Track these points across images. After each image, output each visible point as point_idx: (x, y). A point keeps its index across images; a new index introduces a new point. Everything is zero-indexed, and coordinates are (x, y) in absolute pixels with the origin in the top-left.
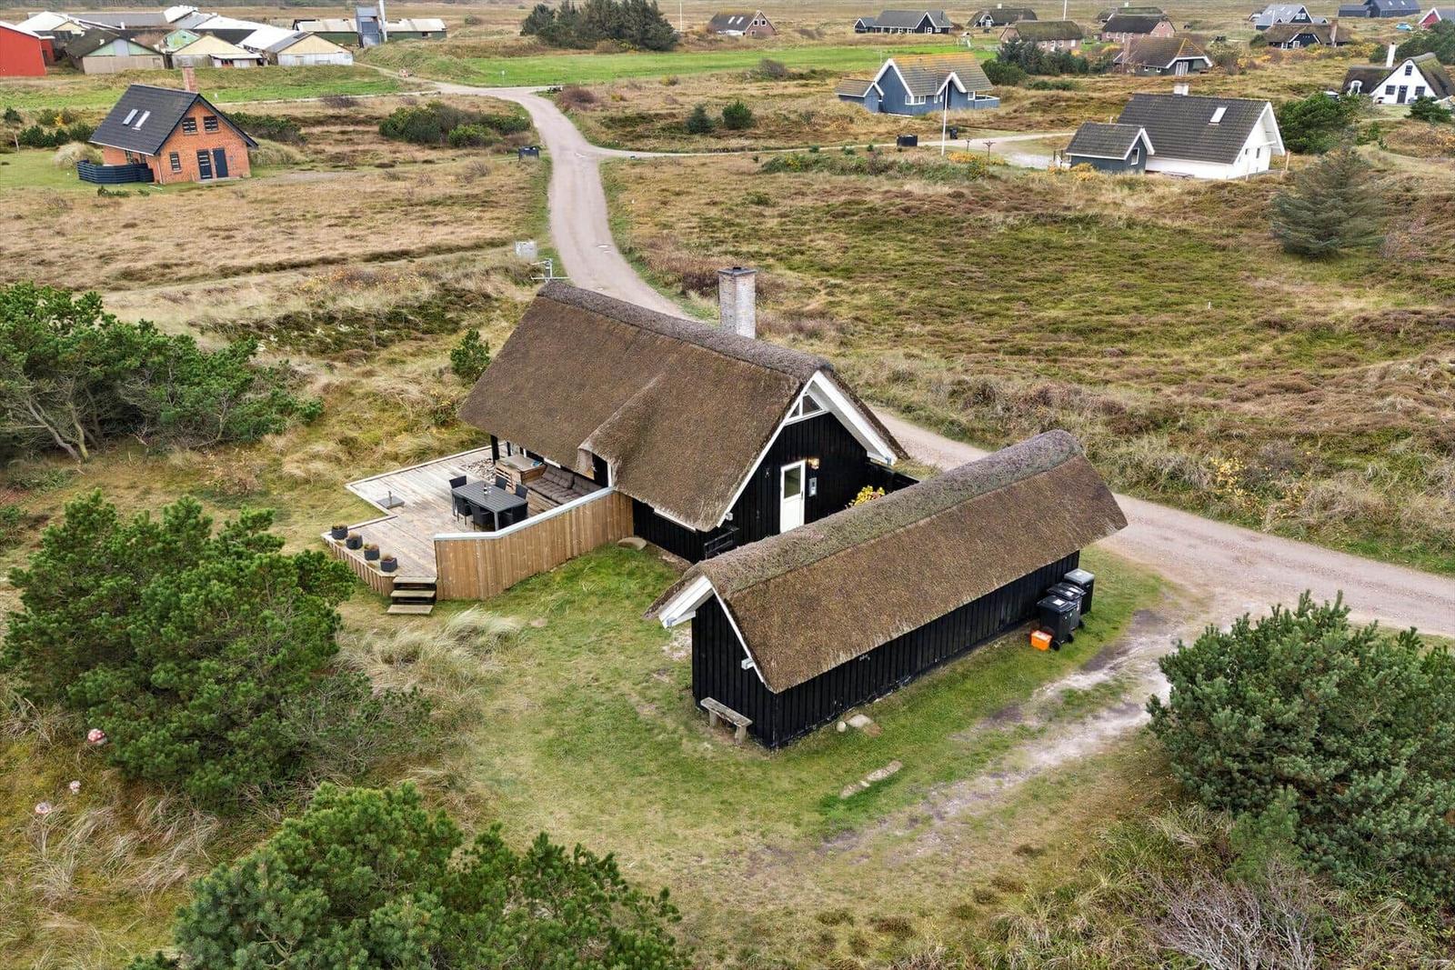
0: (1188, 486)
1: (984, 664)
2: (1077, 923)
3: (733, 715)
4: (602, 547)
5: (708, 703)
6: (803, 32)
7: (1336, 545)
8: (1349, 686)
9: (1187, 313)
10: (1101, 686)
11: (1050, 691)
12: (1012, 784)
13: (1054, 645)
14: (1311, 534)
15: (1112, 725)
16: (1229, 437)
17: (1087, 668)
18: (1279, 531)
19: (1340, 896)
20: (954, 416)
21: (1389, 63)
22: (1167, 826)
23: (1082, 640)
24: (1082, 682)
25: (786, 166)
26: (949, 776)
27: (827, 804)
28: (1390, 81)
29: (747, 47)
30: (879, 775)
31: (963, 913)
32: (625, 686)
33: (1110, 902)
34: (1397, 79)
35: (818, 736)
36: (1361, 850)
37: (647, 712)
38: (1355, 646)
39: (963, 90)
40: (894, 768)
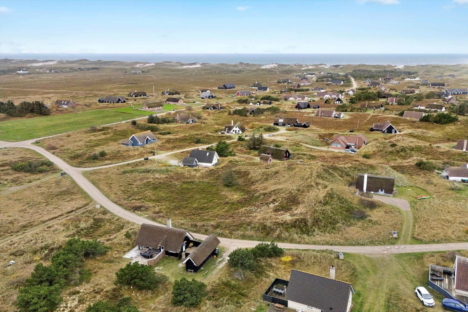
0: (223, 235)
1: (211, 260)
2: (227, 278)
3: (192, 270)
4: (163, 257)
5: (188, 270)
6: (86, 105)
7: (240, 239)
8: (242, 254)
9: (214, 202)
10: (222, 260)
11: (218, 261)
12: (218, 270)
13: (216, 257)
14: (237, 238)
15: (224, 263)
16: (226, 227)
17: (220, 258)
18: (234, 238)
19: (244, 271)
20: (193, 229)
21: (232, 125)
22: (231, 269)
23: (219, 256)
24: (220, 260)
25: (127, 172)
26: (212, 271)
27: (203, 275)
28: (233, 129)
29: (72, 112)
30: (206, 272)
31: (218, 280)
32: (178, 271)
33: (229, 276)
34: (234, 129)
35: (199, 271)
36: (245, 268)
37: (182, 273)
38: (242, 251)
39: (150, 139)
40: (207, 271)
